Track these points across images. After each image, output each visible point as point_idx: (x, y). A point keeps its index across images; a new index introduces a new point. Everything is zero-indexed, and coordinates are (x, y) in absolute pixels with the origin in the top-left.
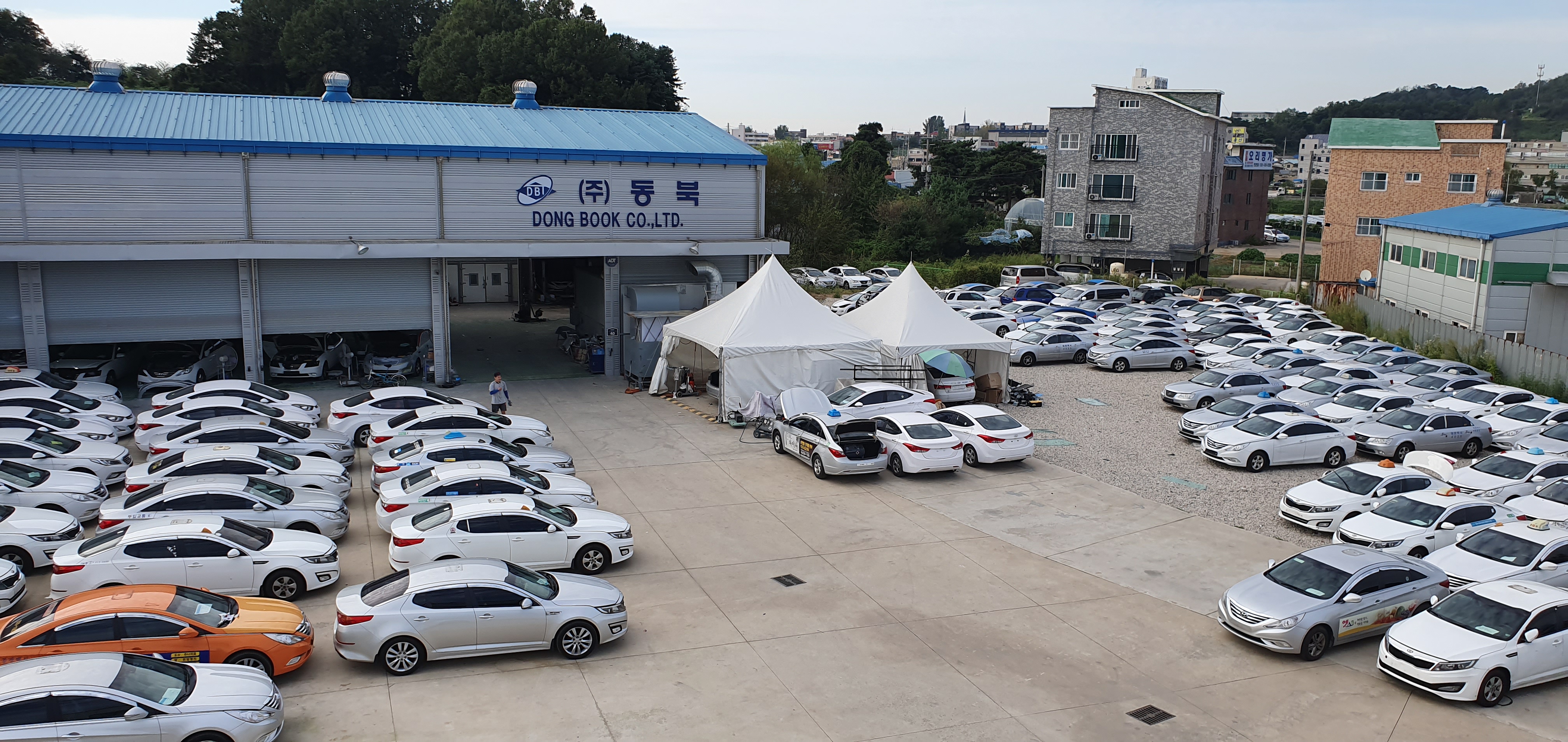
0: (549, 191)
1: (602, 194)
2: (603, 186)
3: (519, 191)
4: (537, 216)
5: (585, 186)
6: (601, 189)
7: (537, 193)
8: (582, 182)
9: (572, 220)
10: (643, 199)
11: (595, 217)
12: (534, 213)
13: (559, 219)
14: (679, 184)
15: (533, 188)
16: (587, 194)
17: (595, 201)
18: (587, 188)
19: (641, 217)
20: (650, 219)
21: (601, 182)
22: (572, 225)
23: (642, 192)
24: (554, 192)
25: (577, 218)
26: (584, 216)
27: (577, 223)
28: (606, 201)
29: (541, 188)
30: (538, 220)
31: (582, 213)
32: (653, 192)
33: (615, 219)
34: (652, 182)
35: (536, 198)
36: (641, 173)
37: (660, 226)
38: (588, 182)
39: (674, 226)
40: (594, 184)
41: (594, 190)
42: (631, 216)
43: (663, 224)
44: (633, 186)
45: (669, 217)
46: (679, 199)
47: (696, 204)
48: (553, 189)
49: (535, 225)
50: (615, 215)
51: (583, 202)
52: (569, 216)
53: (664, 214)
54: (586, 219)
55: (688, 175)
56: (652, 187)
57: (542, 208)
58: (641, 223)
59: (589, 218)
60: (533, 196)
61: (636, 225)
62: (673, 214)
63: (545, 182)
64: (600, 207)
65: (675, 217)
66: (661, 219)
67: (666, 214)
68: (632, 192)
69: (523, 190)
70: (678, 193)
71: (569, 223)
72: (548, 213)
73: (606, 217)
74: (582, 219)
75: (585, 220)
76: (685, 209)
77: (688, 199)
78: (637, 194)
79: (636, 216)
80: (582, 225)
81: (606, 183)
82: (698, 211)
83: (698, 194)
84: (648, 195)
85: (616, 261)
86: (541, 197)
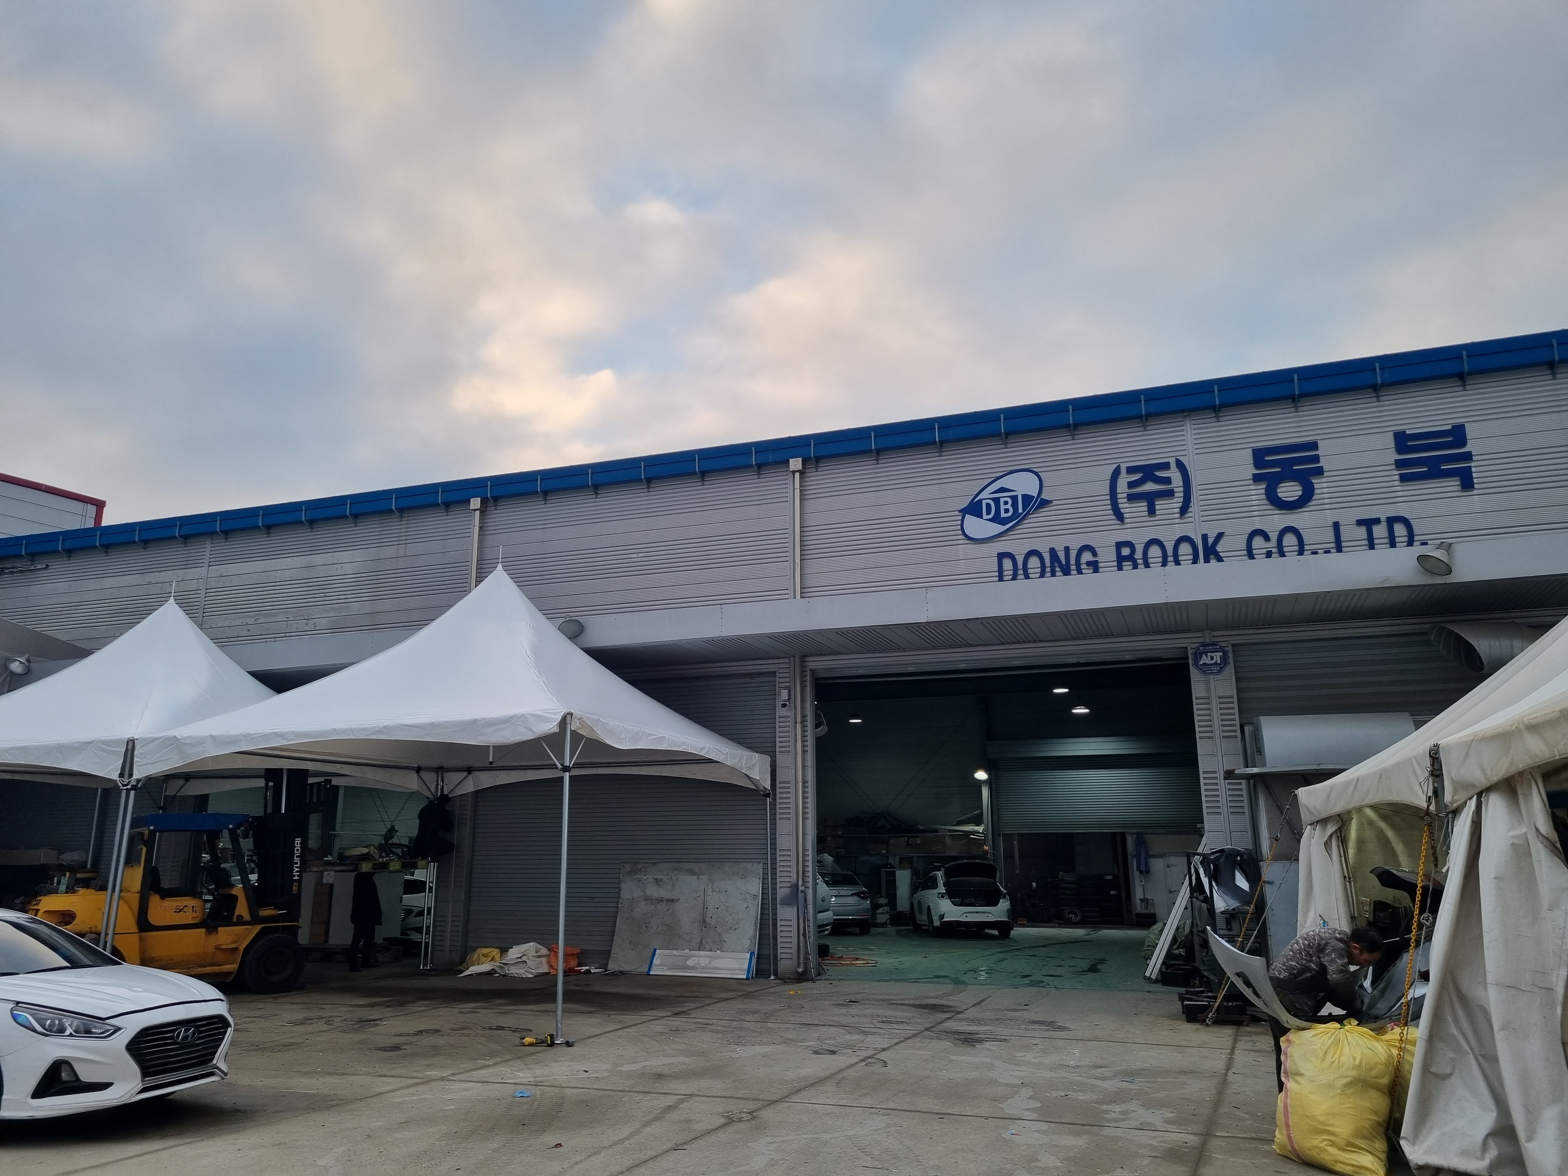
0: (1034, 504)
1: (1170, 494)
3: (964, 512)
4: (1007, 564)
5: (1124, 479)
6: (1168, 481)
7: (1007, 509)
9: (1093, 560)
10: (1290, 491)
11: (1155, 547)
12: (1001, 556)
13: (1062, 567)
14: (1401, 438)
15: (997, 501)
17: (1152, 511)
19: (1289, 539)
20: (1319, 535)
21: (1165, 466)
22: (1095, 575)
23: (1288, 473)
24: (1044, 503)
25: (1107, 554)
26: (1126, 548)
27: (1108, 568)
29: (1014, 499)
30: (1010, 573)
31: (1119, 545)
32: (1320, 472)
33: (1211, 547)
34: (1314, 446)
35: (1003, 522)
36: (1280, 427)
38: (1131, 470)
40: (1148, 472)
41: (1150, 487)
45: (1380, 531)
46: (1404, 478)
47: (1467, 484)
48: (1044, 496)
50: (1211, 541)
53: (1360, 523)
54: (1131, 558)
55: (1427, 411)
57: (1018, 545)
58: (1291, 553)
59: (1139, 555)
60: (997, 519)
61: (1277, 558)
63: (1024, 485)
64: (1167, 525)
65: (1399, 529)
66: (1354, 532)
67: (1368, 519)
68: (1257, 479)
69: (974, 509)
70: (1399, 464)
71: (1088, 571)
72: (1033, 552)
73: (1186, 544)
74: (1121, 559)
75: (1128, 560)
76: (1430, 500)
77: (1435, 473)
78: (1272, 482)
79: (1274, 537)
81: (1180, 465)
82: (1473, 501)
83: (1468, 457)
84: (1304, 477)
85: (1224, 659)
86: (1017, 518)
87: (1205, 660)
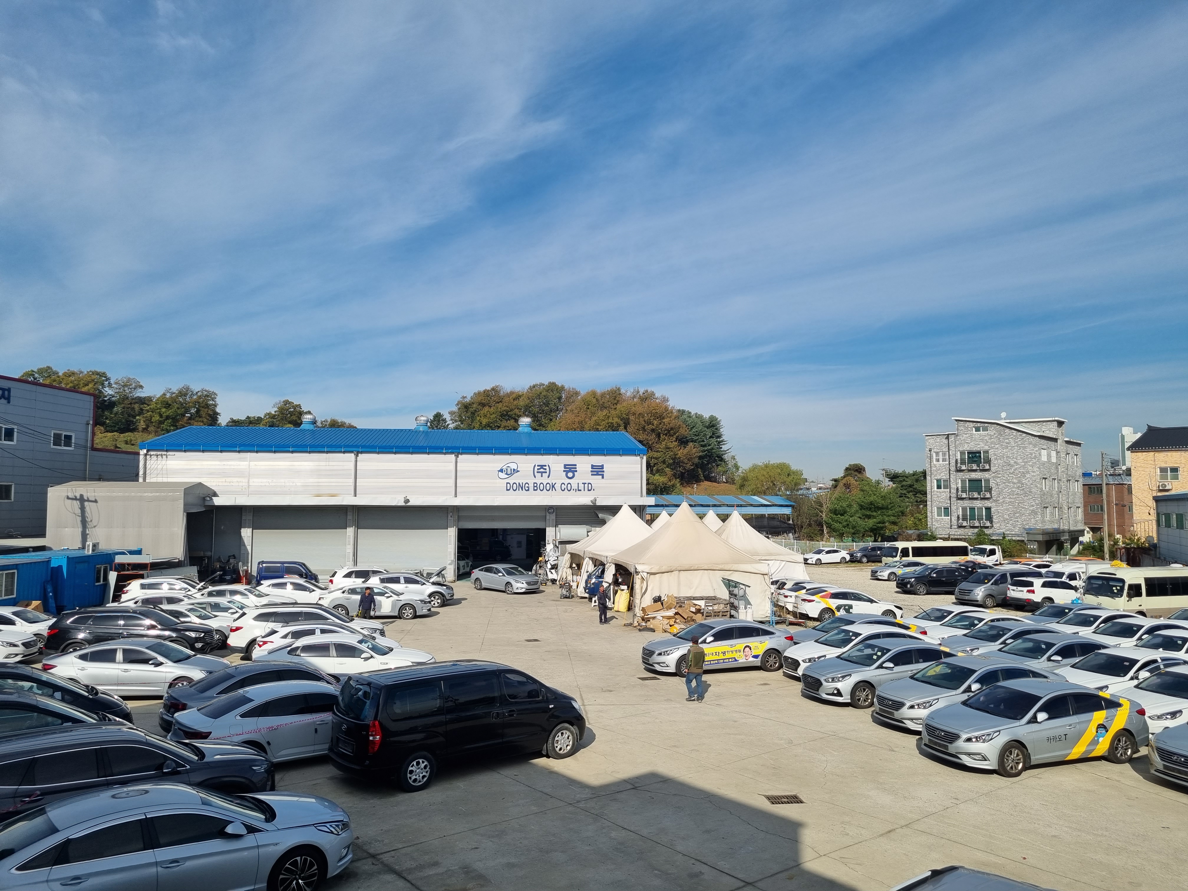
0: (516, 471)
1: (546, 472)
2: (547, 468)
3: (499, 471)
4: (508, 485)
5: (536, 468)
6: (546, 469)
7: (509, 471)
8: (535, 465)
9: (528, 487)
10: (570, 475)
11: (542, 485)
12: (507, 483)
13: (521, 487)
14: (592, 466)
15: (507, 469)
16: (538, 472)
17: (542, 476)
18: (538, 469)
19: (569, 485)
20: (575, 486)
21: (546, 466)
22: (528, 490)
24: (518, 471)
25: (531, 486)
26: (535, 485)
27: (531, 489)
28: (549, 477)
29: (511, 469)
30: (509, 487)
31: (534, 483)
32: (576, 471)
33: (553, 486)
34: (576, 465)
35: (508, 475)
36: (569, 460)
37: (581, 490)
38: (538, 466)
39: (589, 490)
40: (542, 467)
41: (542, 470)
42: (563, 485)
43: (583, 490)
44: (565, 468)
45: (586, 485)
46: (592, 475)
47: (603, 478)
49: (507, 490)
50: (554, 484)
51: (535, 477)
52: (527, 485)
54: (536, 486)
55: (597, 460)
56: (576, 468)
57: (511, 481)
58: (569, 489)
59: (538, 486)
60: (507, 474)
61: (566, 490)
62: (589, 484)
63: (513, 466)
64: (545, 480)
65: (590, 485)
66: (581, 486)
67: (584, 484)
68: (564, 471)
69: (501, 471)
70: (592, 471)
71: (527, 489)
72: (514, 483)
73: (548, 485)
74: (534, 487)
75: (536, 488)
76: (596, 481)
77: (598, 474)
78: (567, 472)
79: (566, 485)
80: (534, 490)
81: (549, 466)
82: (603, 481)
83: (603, 472)
84: (573, 472)
85: (554, 511)
86: (511, 474)
87: (550, 511)
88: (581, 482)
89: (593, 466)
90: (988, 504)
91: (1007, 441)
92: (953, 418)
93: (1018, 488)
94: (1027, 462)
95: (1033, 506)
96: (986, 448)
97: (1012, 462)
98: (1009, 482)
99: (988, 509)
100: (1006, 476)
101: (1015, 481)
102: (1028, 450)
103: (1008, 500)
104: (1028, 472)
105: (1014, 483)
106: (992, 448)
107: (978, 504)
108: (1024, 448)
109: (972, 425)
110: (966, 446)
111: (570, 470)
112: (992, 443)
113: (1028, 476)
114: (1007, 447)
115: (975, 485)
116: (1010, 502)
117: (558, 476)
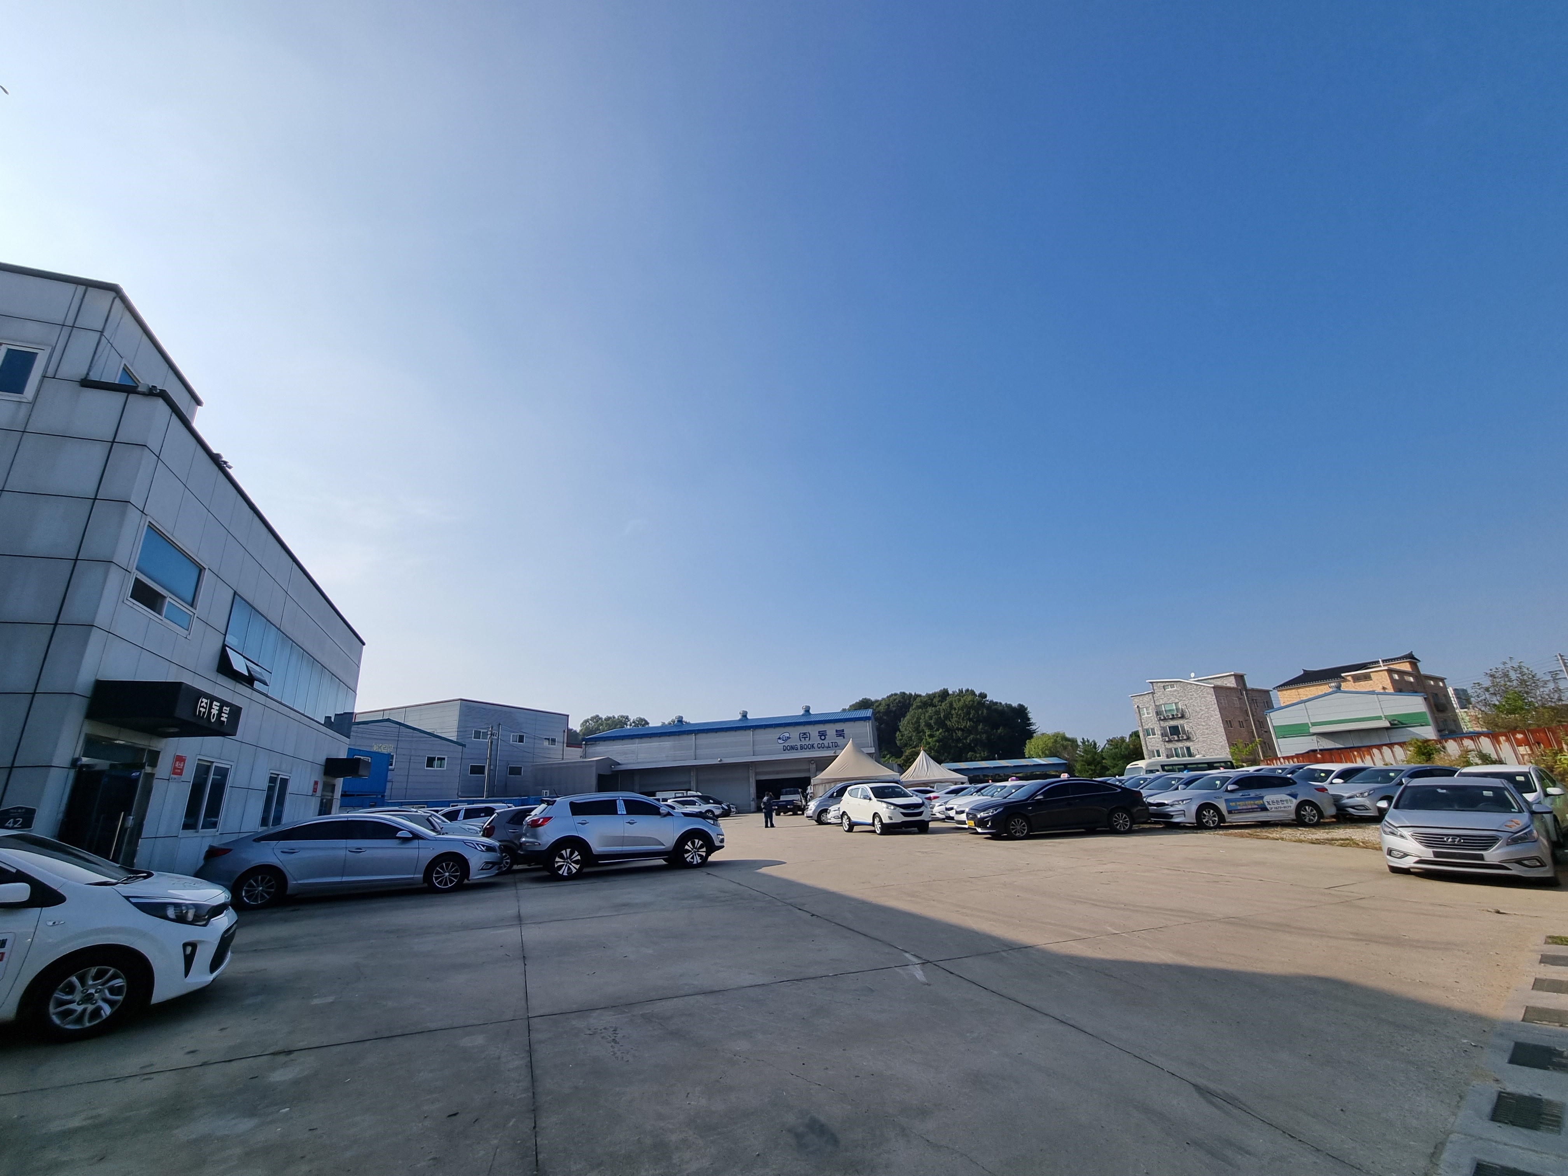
0: (789, 738)
1: (808, 737)
2: (808, 734)
3: (778, 739)
4: (785, 747)
5: (801, 735)
8: (800, 733)
10: (823, 738)
11: (805, 746)
12: (783, 746)
13: (792, 748)
15: (783, 737)
16: (802, 738)
17: (805, 740)
19: (823, 745)
20: (826, 745)
22: (797, 749)
25: (796, 746)
27: (799, 748)
28: (809, 740)
29: (785, 737)
30: (785, 749)
31: (800, 745)
33: (813, 746)
34: (826, 731)
36: (821, 728)
39: (836, 747)
40: (805, 734)
42: (819, 745)
43: (831, 747)
44: (819, 733)
45: (834, 744)
46: (837, 736)
47: (844, 738)
49: (784, 750)
51: (800, 740)
55: (839, 726)
56: (826, 733)
57: (786, 744)
58: (823, 747)
60: (783, 740)
61: (821, 748)
62: (835, 742)
63: (787, 735)
64: (807, 742)
66: (831, 745)
67: (832, 743)
69: (780, 738)
70: (836, 734)
72: (788, 746)
73: (809, 746)
75: (802, 748)
76: (840, 740)
77: (840, 736)
78: (821, 736)
81: (809, 732)
82: (844, 740)
83: (844, 734)
84: (825, 736)
85: (814, 763)
86: (786, 740)
87: (811, 763)
88: (830, 742)
89: (837, 731)
90: (1188, 744)
91: (1191, 694)
92: (1147, 681)
93: (1207, 729)
94: (1209, 708)
95: (1221, 742)
96: (1177, 701)
97: (1198, 709)
98: (1199, 725)
99: (1188, 749)
100: (1196, 720)
101: (1203, 724)
102: (1208, 699)
103: (1201, 739)
104: (1212, 716)
105: (1202, 725)
106: (1181, 700)
107: (1180, 745)
108: (1205, 697)
109: (1162, 685)
110: (1161, 700)
111: (822, 734)
112: (1180, 696)
113: (1212, 719)
114: (1192, 699)
115: (1175, 730)
116: (1203, 741)
117: (815, 740)
